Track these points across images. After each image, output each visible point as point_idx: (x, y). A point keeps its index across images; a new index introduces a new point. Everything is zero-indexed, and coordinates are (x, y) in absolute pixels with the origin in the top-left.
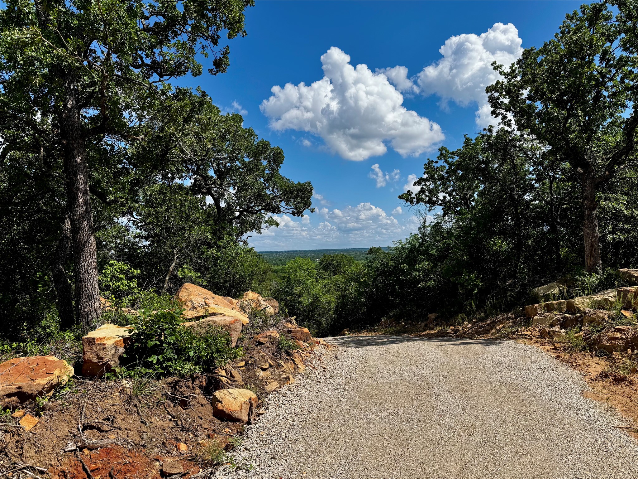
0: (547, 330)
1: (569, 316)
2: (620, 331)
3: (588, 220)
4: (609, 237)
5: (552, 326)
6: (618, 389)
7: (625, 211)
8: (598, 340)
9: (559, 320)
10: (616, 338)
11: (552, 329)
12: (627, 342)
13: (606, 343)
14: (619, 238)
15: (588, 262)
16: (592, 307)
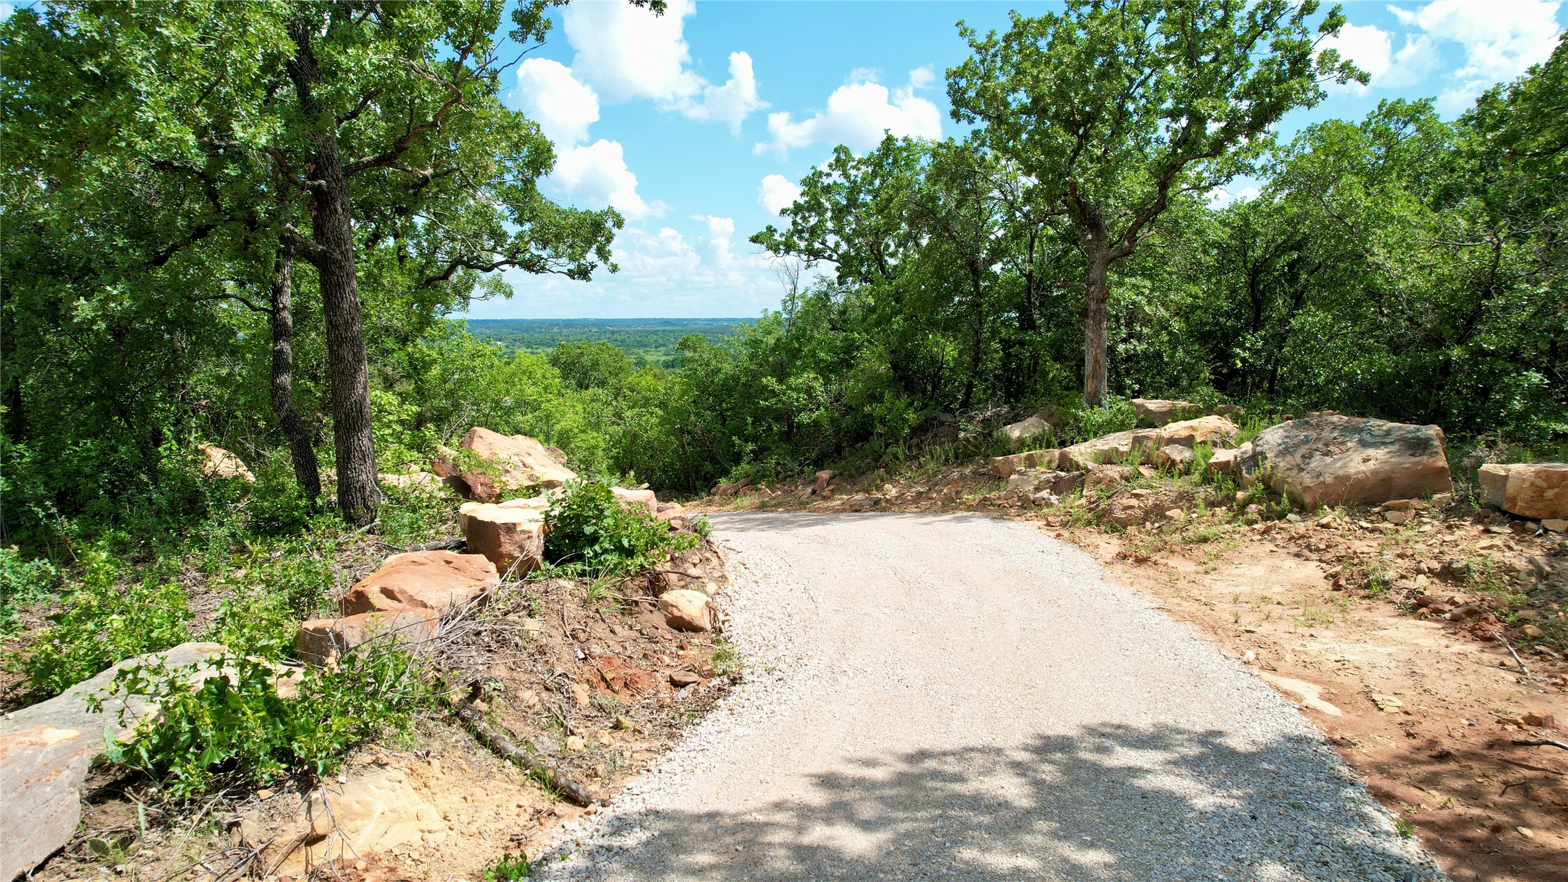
0: (1031, 496)
1: (1063, 474)
2: (1137, 496)
3: (1093, 318)
4: (1121, 347)
5: (1038, 489)
6: (1141, 571)
7: (1146, 308)
8: (1108, 511)
9: (1048, 481)
10: (1132, 507)
11: (1038, 495)
12: (1146, 512)
13: (1119, 514)
14: (1135, 349)
15: (1089, 386)
16: (1096, 461)
